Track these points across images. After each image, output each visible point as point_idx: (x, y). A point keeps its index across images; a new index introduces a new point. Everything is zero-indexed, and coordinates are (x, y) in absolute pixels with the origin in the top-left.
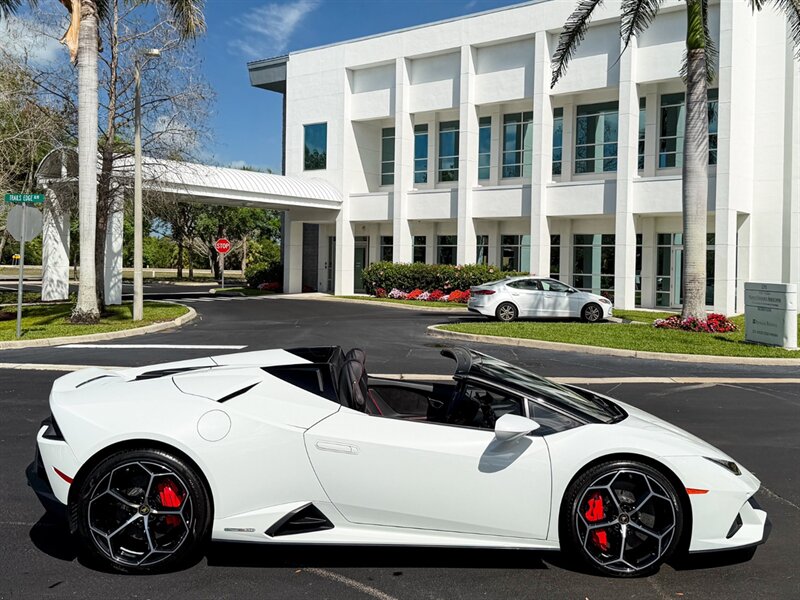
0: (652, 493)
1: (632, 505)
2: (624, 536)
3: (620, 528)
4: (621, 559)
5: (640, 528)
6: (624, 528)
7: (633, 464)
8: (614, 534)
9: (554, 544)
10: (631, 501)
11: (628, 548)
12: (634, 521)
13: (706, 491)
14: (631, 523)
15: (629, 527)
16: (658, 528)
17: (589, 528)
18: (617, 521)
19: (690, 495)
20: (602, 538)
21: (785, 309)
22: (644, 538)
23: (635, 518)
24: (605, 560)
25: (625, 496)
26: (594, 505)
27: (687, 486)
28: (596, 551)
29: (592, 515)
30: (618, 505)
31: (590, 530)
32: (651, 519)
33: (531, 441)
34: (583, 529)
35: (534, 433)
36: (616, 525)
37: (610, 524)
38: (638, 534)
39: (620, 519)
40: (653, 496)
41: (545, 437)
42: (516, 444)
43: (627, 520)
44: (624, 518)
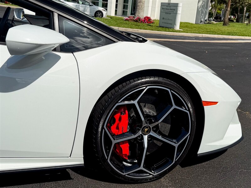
0: (174, 107)
1: (154, 117)
2: (146, 145)
3: (142, 138)
4: (142, 168)
5: (160, 137)
6: (146, 138)
8: (136, 145)
9: (78, 159)
10: (153, 113)
12: (155, 131)
13: (216, 103)
14: (152, 133)
15: (151, 138)
17: (114, 142)
18: (140, 133)
19: (205, 107)
20: (126, 150)
23: (156, 129)
25: (148, 108)
26: (120, 119)
27: (204, 98)
29: (118, 128)
30: (143, 119)
31: (115, 144)
32: (166, 128)
34: (108, 142)
36: (139, 136)
37: (134, 137)
38: (155, 141)
39: (143, 131)
40: (175, 109)
41: (75, 54)
42: (42, 60)
43: (148, 132)
44: (146, 130)
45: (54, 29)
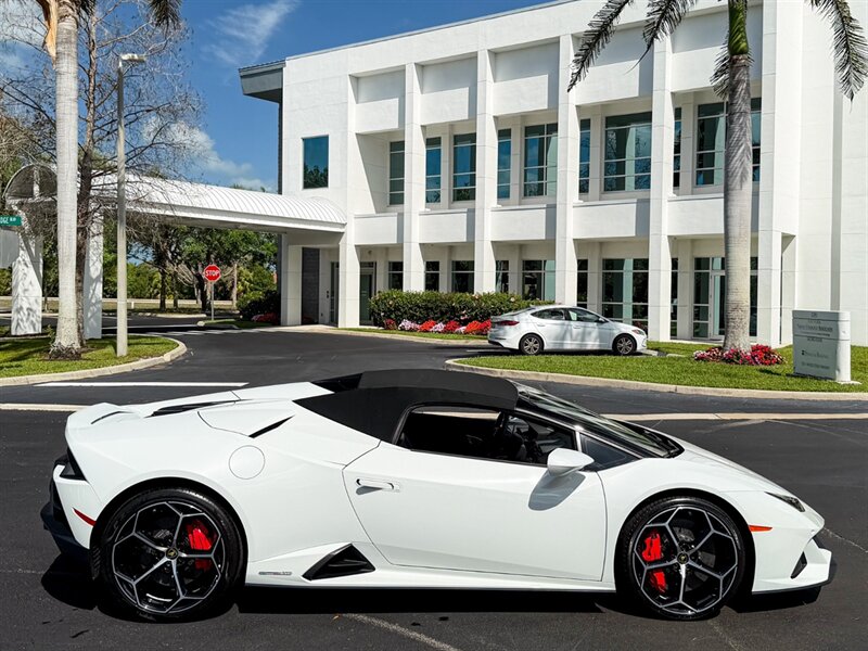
0: (713, 531)
1: (691, 543)
2: (684, 576)
3: (679, 568)
4: (681, 601)
5: (700, 567)
6: (683, 567)
7: (693, 500)
8: (673, 575)
9: (608, 584)
10: (690, 539)
11: (688, 589)
12: (694, 560)
13: (769, 529)
14: (690, 563)
15: (688, 566)
16: (719, 568)
17: (647, 568)
18: (675, 561)
19: (753, 533)
20: (660, 578)
21: (837, 339)
22: (704, 578)
23: (694, 557)
24: (664, 602)
25: (684, 533)
26: (651, 544)
27: (749, 522)
28: (654, 592)
29: (649, 554)
30: (677, 544)
31: (648, 571)
32: (711, 559)
33: (584, 477)
34: (640, 569)
35: (587, 468)
36: (674, 564)
37: (668, 563)
38: (697, 574)
39: (679, 559)
40: (714, 534)
41: (599, 472)
42: (568, 480)
43: (686, 560)
44: (683, 558)
45: (577, 450)
